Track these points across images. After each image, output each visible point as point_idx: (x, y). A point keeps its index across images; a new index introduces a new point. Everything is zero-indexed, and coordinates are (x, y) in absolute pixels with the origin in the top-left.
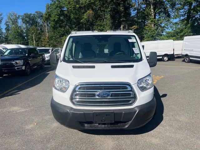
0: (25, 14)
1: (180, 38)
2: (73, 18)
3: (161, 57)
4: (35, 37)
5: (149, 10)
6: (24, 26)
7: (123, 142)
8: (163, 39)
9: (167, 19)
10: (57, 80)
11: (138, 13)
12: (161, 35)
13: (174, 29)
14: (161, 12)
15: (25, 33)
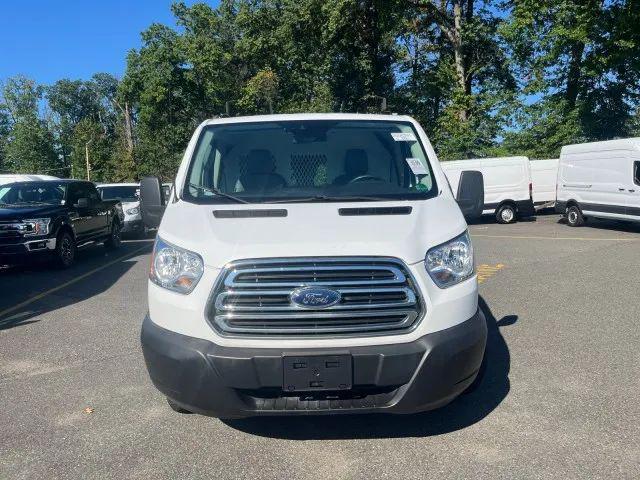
0: (60, 83)
1: (549, 152)
2: (213, 95)
3: (493, 211)
4: (90, 153)
5: (449, 67)
6: (57, 119)
7: (382, 459)
8: (496, 155)
9: (507, 96)
10: (161, 256)
11: (415, 77)
12: (490, 145)
13: (530, 126)
14: (488, 73)
15: (58, 142)
